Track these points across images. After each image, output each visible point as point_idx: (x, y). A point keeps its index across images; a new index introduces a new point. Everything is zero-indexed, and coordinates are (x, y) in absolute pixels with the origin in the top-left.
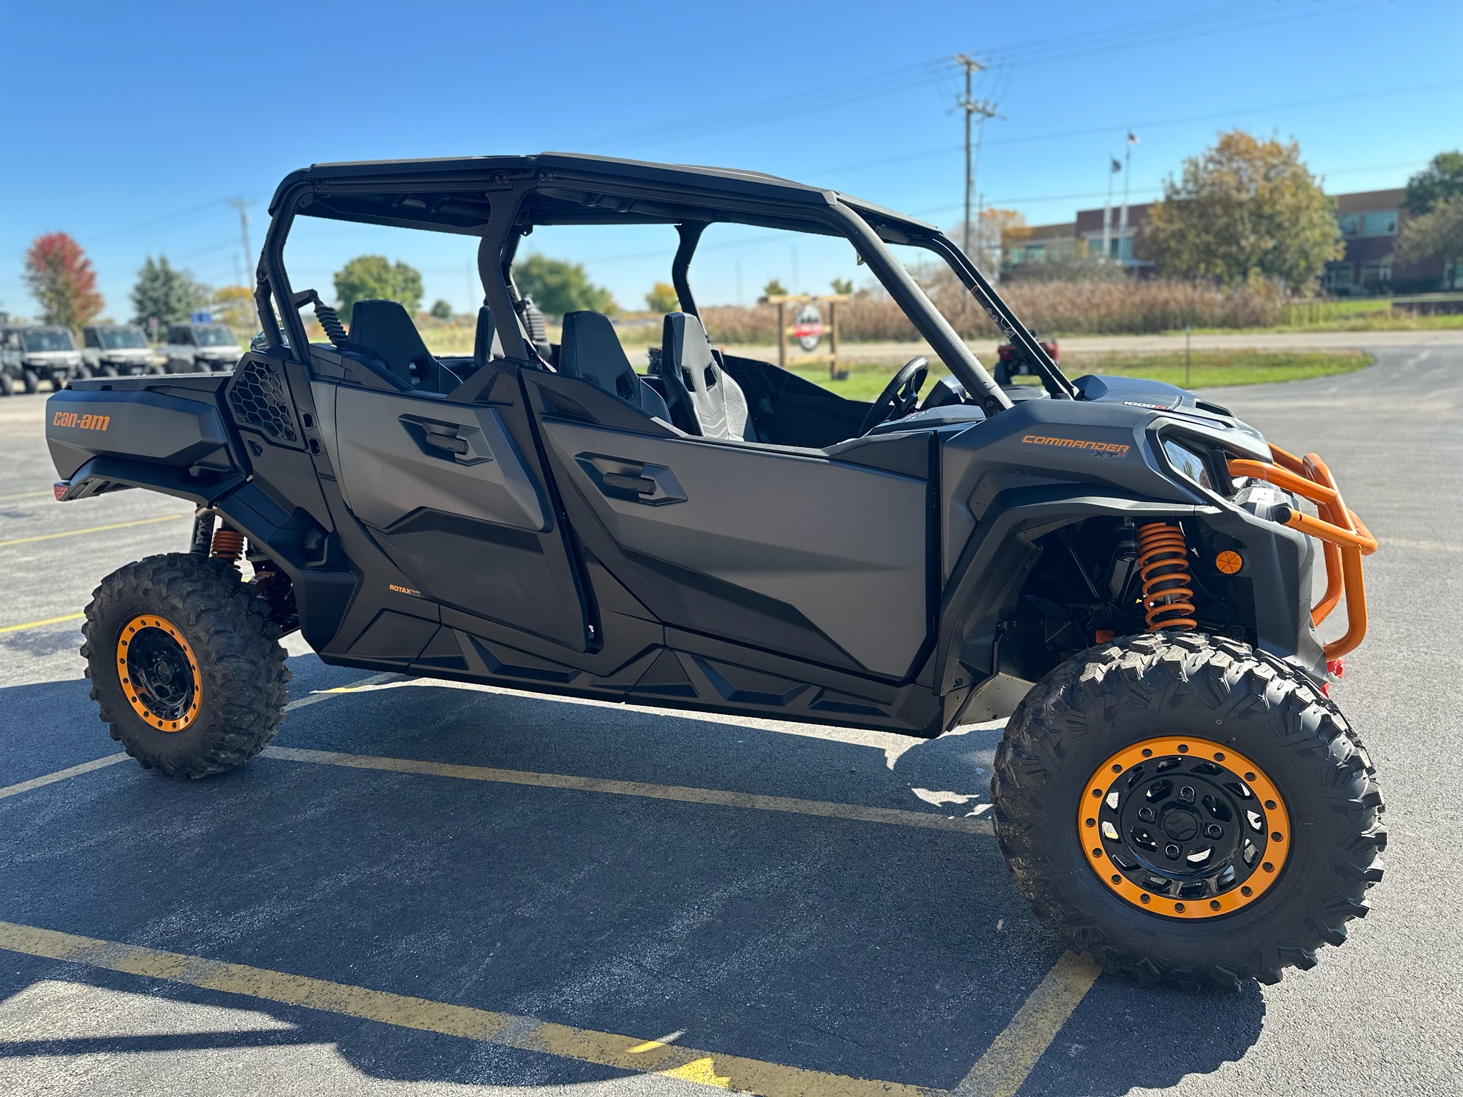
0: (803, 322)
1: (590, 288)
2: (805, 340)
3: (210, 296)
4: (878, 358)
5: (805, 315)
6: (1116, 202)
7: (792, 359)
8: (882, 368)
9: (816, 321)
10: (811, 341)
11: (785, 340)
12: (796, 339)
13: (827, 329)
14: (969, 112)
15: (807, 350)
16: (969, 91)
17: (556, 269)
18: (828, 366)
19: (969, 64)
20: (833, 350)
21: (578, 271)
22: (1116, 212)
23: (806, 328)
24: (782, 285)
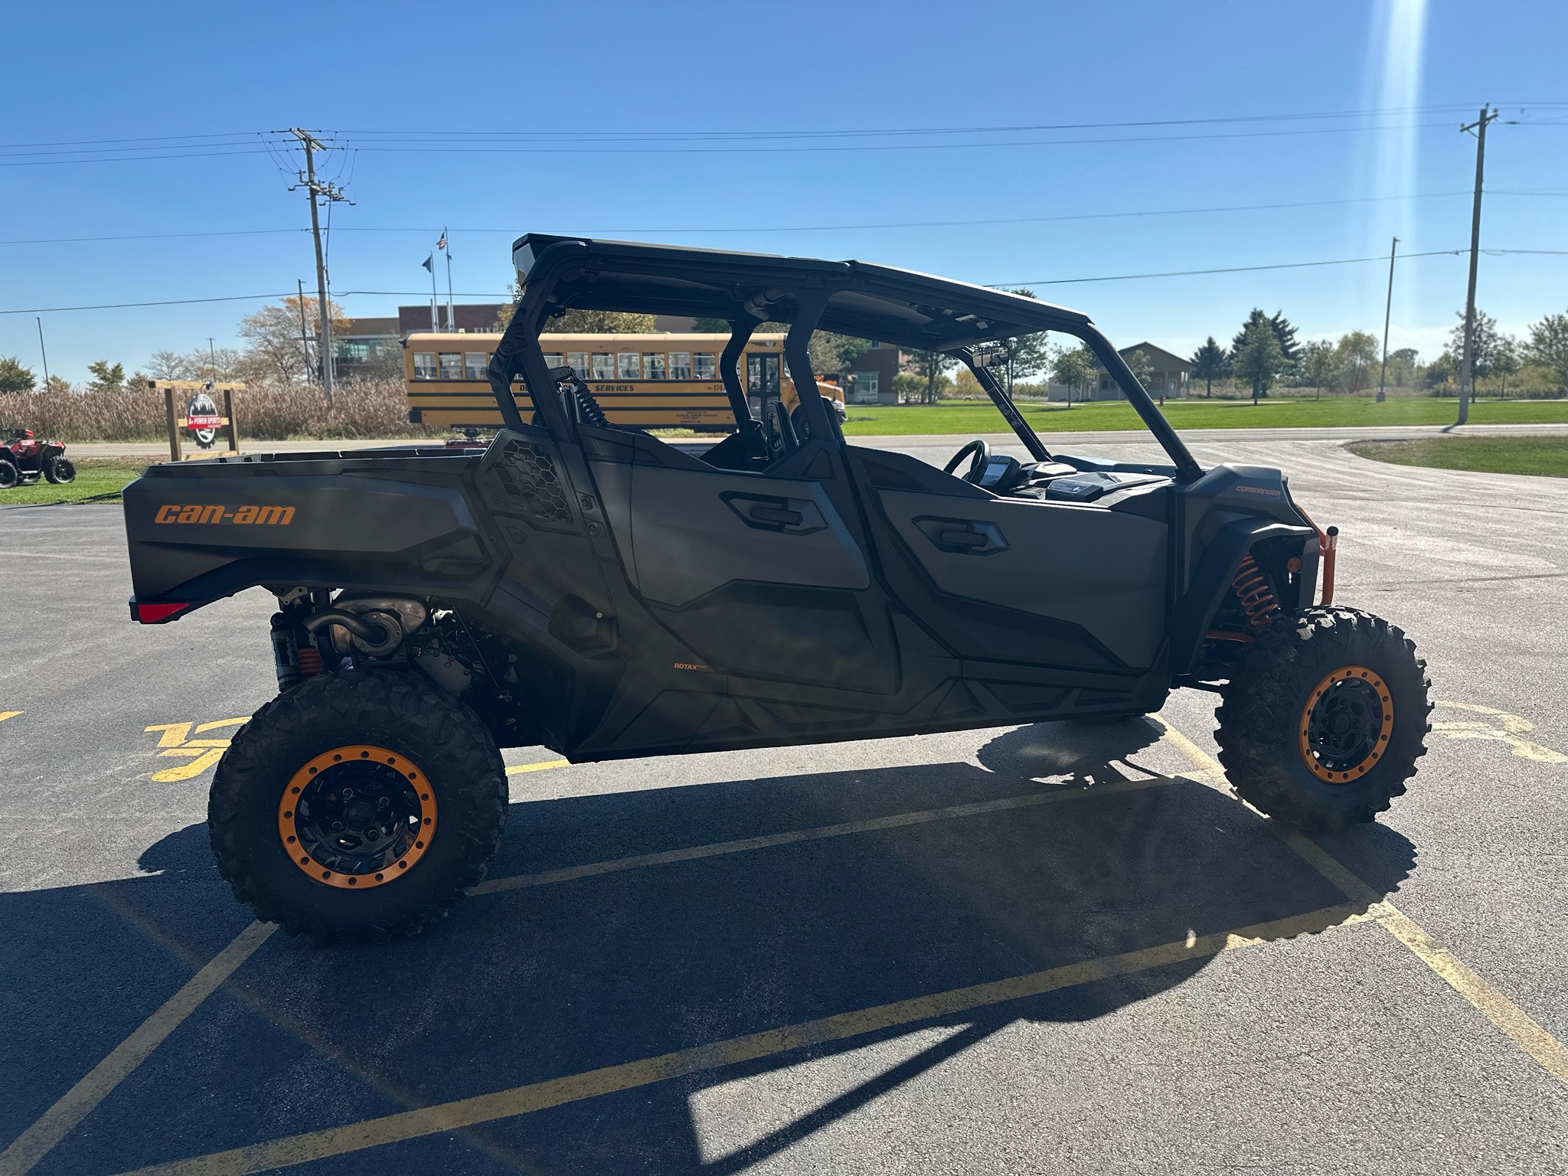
0: (196, 412)
2: (200, 433)
5: (199, 404)
6: (441, 301)
7: (187, 457)
9: (212, 412)
10: (209, 435)
11: (178, 436)
12: (190, 433)
13: (225, 421)
14: (314, 193)
15: (205, 446)
16: (311, 170)
19: (308, 140)
20: (232, 446)
22: (442, 310)
23: (200, 420)
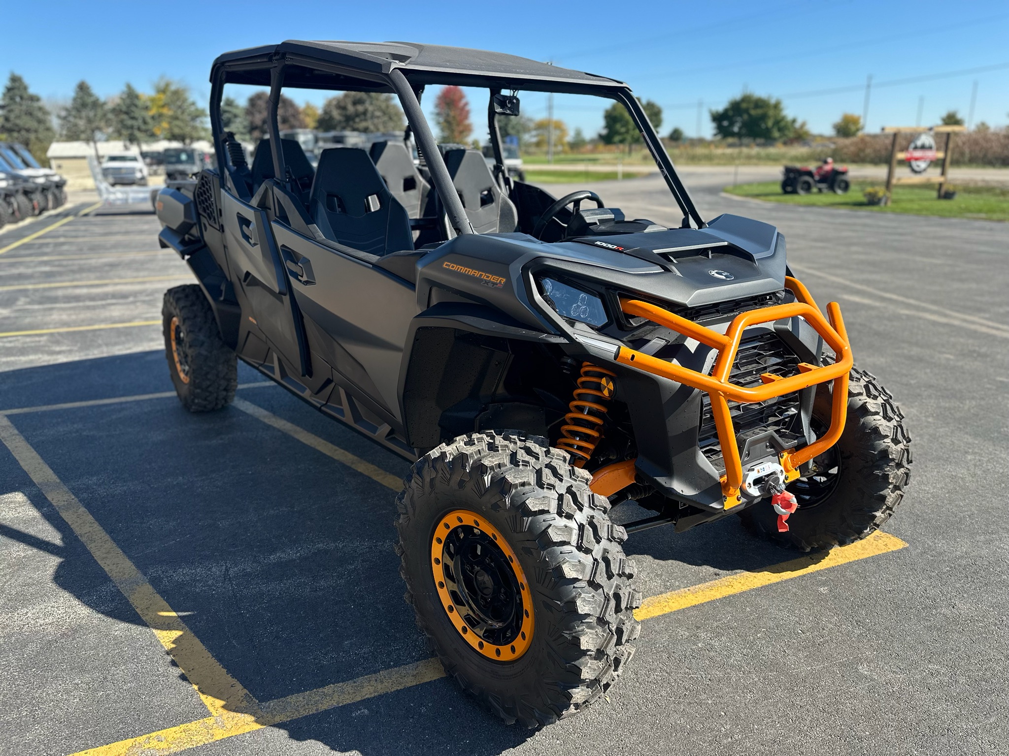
0: (916, 148)
1: (783, 118)
2: (914, 164)
3: (532, 125)
4: (998, 182)
5: (919, 143)
7: (899, 179)
8: (998, 191)
9: (930, 148)
10: (923, 165)
11: (894, 163)
12: (907, 163)
13: (941, 155)
15: (915, 172)
17: (760, 104)
18: (937, 187)
20: (943, 173)
21: (777, 106)
23: (918, 154)
24: (959, 116)
